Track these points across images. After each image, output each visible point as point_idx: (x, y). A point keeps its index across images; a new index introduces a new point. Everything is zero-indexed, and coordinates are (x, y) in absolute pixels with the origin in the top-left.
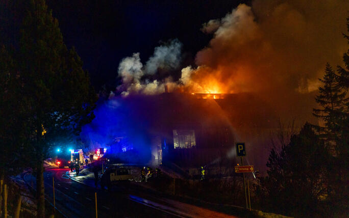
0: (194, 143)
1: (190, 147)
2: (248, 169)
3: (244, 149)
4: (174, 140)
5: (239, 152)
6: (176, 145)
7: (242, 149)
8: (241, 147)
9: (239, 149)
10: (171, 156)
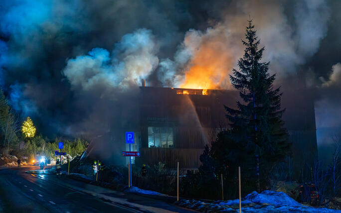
0: (171, 143)
1: (166, 147)
2: (134, 154)
3: (133, 138)
4: (149, 138)
5: (128, 139)
6: (151, 144)
7: (131, 137)
8: (130, 136)
9: (128, 137)
10: (145, 153)
